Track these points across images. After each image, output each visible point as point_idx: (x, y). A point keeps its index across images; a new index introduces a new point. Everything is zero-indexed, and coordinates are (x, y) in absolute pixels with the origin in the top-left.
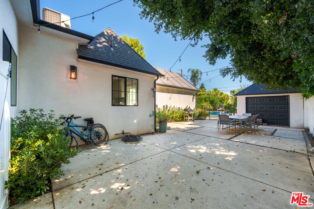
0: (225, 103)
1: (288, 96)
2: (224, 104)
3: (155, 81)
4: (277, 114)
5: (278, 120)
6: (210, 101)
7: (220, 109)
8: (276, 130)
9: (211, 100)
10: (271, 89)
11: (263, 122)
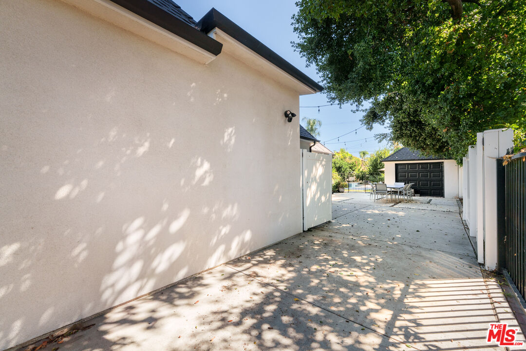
0: (357, 170)
1: (442, 162)
2: (356, 172)
3: (311, 147)
4: (430, 184)
5: (432, 190)
6: (336, 168)
7: (351, 179)
8: (431, 200)
9: (338, 165)
10: (426, 156)
11: (415, 193)
